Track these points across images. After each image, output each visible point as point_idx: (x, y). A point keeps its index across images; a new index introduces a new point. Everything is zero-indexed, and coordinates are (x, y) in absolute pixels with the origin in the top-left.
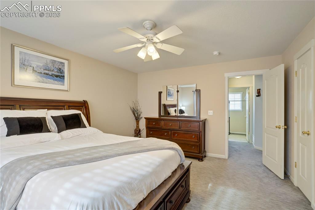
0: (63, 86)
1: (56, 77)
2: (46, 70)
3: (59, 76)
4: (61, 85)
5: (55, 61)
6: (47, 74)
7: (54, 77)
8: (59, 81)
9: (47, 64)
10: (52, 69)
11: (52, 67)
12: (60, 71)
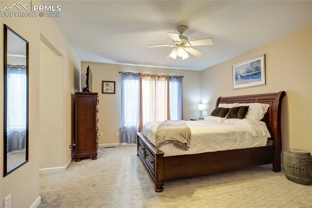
0: (261, 81)
1: (255, 75)
2: (247, 73)
3: (257, 73)
4: (258, 81)
5: (253, 62)
6: (248, 76)
7: (252, 76)
8: (257, 78)
9: (248, 68)
10: (251, 70)
11: (251, 68)
12: (257, 69)
